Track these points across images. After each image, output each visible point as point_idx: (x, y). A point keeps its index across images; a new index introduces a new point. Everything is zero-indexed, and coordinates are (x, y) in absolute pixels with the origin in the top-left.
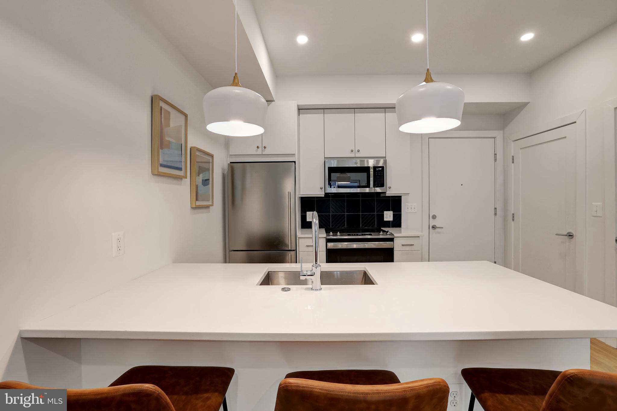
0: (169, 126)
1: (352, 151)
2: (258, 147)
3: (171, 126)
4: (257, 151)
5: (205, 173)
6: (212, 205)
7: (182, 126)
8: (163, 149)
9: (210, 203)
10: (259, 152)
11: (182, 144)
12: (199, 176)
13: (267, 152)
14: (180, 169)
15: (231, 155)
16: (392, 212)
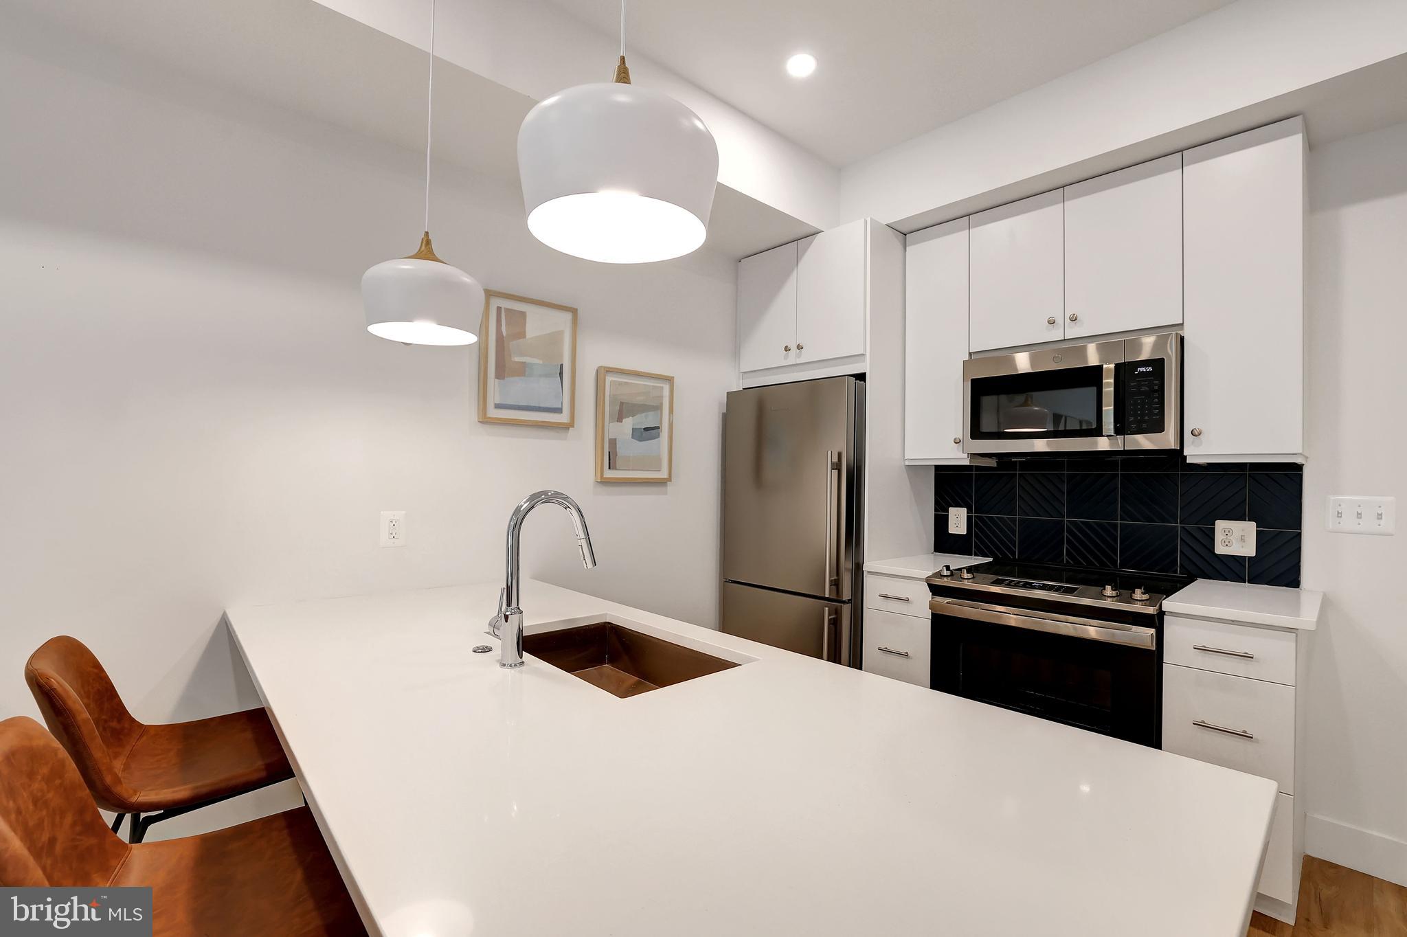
0: (522, 335)
1: (1052, 322)
2: (787, 349)
3: (527, 337)
4: (786, 358)
5: (643, 415)
6: (669, 479)
7: (561, 333)
8: (504, 378)
9: (664, 474)
10: (792, 358)
11: (562, 365)
12: (620, 419)
13: (806, 357)
14: (558, 410)
15: (745, 373)
16: (1254, 524)
